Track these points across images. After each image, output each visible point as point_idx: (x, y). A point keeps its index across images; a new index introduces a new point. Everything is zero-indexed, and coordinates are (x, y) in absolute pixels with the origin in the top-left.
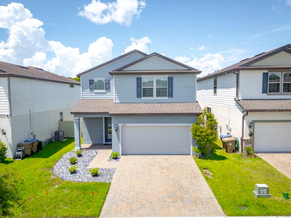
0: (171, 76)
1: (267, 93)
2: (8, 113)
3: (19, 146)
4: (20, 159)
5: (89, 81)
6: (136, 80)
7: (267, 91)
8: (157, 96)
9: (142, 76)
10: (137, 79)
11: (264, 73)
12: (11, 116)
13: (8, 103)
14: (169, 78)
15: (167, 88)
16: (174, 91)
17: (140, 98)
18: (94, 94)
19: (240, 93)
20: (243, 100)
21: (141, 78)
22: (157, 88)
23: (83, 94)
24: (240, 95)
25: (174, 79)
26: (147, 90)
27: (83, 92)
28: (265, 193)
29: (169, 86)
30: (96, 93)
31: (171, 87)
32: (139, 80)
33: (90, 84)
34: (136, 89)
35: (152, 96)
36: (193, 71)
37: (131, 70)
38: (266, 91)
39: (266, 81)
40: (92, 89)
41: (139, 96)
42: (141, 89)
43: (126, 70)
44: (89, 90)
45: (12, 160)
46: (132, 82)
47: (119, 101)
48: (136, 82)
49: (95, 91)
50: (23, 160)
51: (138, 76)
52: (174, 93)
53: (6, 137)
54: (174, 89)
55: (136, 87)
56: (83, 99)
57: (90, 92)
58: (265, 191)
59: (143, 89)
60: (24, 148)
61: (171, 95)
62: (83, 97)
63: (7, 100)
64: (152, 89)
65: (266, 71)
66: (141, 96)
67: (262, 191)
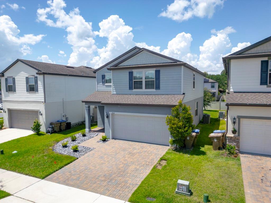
0: (158, 69)
1: (267, 85)
2: (43, 100)
3: (51, 124)
4: (49, 134)
5: (101, 76)
6: (128, 74)
7: (267, 82)
8: (146, 88)
9: (134, 70)
10: (130, 73)
11: (262, 62)
12: (45, 102)
13: (43, 93)
14: (156, 71)
15: (154, 80)
16: (161, 84)
17: (132, 90)
18: (105, 87)
19: (231, 85)
20: (235, 92)
21: (133, 72)
22: (145, 81)
23: (98, 87)
24: (231, 87)
25: (161, 72)
26: (138, 82)
27: (98, 85)
28: (184, 190)
29: (156, 79)
30: (106, 86)
31: (158, 80)
32: (131, 74)
33: (102, 78)
34: (128, 82)
35: (141, 88)
36: (178, 63)
37: (125, 65)
38: (265, 82)
39: (266, 70)
40: (103, 83)
41: (131, 88)
42: (132, 82)
43: (121, 66)
44: (101, 84)
45: (45, 133)
46: (125, 76)
47: (115, 93)
48: (128, 76)
49: (106, 84)
50: (52, 134)
51: (130, 70)
52: (161, 86)
53: (42, 117)
54: (161, 81)
55: (128, 80)
56: (98, 90)
57: (102, 85)
58: (184, 188)
59: (134, 82)
60: (54, 126)
61: (158, 87)
62: (98, 89)
63: (43, 91)
64: (142, 81)
65: (266, 59)
66: (132, 88)
67: (181, 187)
